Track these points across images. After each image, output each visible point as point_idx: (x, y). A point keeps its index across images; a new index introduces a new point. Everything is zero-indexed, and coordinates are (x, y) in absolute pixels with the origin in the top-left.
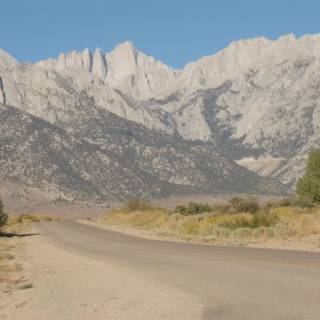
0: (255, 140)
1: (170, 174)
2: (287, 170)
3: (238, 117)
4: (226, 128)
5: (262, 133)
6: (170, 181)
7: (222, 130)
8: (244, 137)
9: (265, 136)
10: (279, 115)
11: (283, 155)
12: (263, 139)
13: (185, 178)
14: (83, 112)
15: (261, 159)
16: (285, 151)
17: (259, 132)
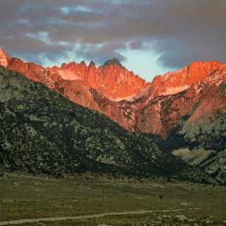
0: (194, 136)
1: (98, 153)
2: (214, 161)
3: (186, 118)
4: (175, 126)
5: (201, 130)
6: (98, 160)
7: (172, 127)
8: (185, 134)
9: (203, 132)
10: (217, 115)
11: (213, 148)
12: (201, 134)
13: (112, 158)
14: (36, 93)
15: (194, 150)
16: (216, 145)
17: (198, 128)
